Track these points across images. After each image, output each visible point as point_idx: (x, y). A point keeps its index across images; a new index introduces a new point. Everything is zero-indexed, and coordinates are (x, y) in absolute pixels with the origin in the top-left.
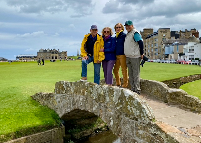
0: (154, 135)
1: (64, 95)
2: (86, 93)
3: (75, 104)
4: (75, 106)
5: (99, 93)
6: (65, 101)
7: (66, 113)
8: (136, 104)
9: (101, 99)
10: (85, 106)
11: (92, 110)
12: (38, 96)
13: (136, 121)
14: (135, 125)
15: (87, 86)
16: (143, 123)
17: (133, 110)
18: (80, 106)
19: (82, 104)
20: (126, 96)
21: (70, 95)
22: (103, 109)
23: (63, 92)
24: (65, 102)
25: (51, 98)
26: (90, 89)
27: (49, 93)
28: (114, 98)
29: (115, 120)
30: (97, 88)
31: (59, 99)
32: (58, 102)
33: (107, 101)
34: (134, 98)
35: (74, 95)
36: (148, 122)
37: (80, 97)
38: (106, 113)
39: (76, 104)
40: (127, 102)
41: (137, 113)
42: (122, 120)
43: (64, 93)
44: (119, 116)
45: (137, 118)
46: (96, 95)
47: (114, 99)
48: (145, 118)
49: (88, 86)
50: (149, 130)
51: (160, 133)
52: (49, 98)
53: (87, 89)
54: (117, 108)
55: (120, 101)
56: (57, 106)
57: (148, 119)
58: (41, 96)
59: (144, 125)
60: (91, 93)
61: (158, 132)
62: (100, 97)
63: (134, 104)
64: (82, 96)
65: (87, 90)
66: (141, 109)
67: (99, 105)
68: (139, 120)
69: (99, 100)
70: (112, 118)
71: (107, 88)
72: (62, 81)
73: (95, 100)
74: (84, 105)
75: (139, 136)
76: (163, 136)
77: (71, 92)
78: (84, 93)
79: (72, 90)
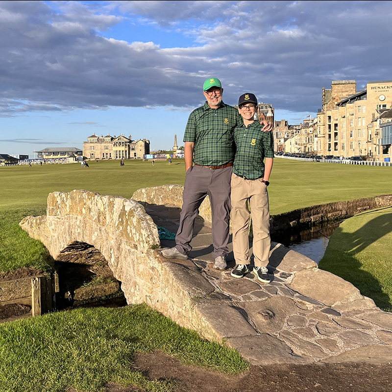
0: (153, 268)
1: (58, 218)
2: (84, 211)
3: (71, 232)
4: (72, 236)
5: (99, 210)
6: (59, 229)
7: (61, 250)
9: (101, 218)
10: (83, 234)
11: (92, 240)
12: (27, 222)
13: (137, 251)
14: (135, 257)
15: (85, 198)
16: (143, 253)
17: (133, 232)
18: (77, 234)
19: (79, 231)
20: (126, 210)
21: (66, 216)
22: (105, 237)
23: (57, 212)
24: (59, 231)
25: (44, 226)
26: (89, 203)
28: (115, 216)
29: (116, 253)
30: (97, 201)
31: (53, 227)
32: (52, 232)
33: (107, 221)
34: (134, 214)
35: (71, 215)
36: (146, 250)
37: (77, 219)
38: (107, 244)
39: (73, 232)
40: (127, 221)
41: (136, 237)
42: (123, 251)
44: (119, 245)
45: (137, 245)
46: (96, 213)
47: (114, 218)
48: (144, 244)
50: (148, 261)
51: (157, 264)
52: (41, 226)
53: (85, 204)
54: (117, 232)
55: (120, 220)
56: (50, 239)
57: (147, 245)
59: (144, 255)
60: (90, 209)
62: (100, 216)
63: (134, 222)
64: (79, 217)
65: (85, 206)
67: (100, 230)
68: (139, 247)
69: (99, 221)
70: (112, 250)
73: (95, 221)
74: (81, 232)
75: (140, 275)
77: (67, 210)
78: (82, 212)
79: (68, 206)
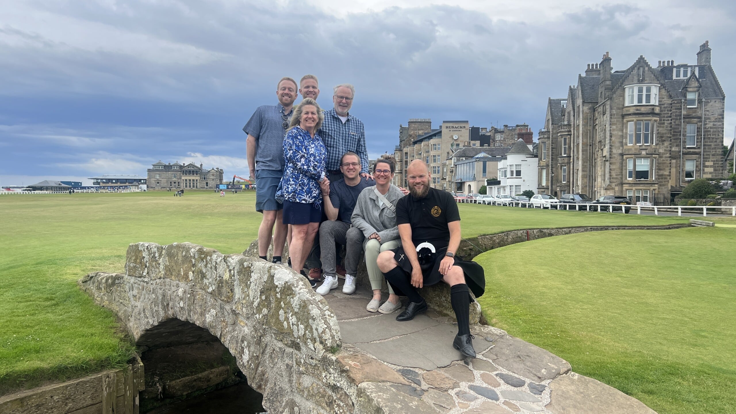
0: (335, 388)
1: (144, 281)
2: (191, 275)
3: (168, 304)
4: (168, 310)
5: (220, 277)
6: (146, 297)
7: (149, 327)
8: (298, 306)
9: (224, 291)
10: (189, 311)
11: (205, 321)
12: (92, 281)
13: (297, 352)
14: (295, 362)
15: (194, 258)
16: (312, 358)
17: (291, 322)
18: (178, 309)
19: (182, 304)
20: (276, 284)
21: (158, 281)
22: (230, 319)
23: (143, 272)
24: (146, 300)
25: (119, 289)
26: (201, 265)
27: (114, 275)
28: (252, 290)
29: (252, 349)
30: (216, 263)
31: (135, 292)
32: (132, 299)
33: (237, 297)
34: (293, 291)
35: (167, 280)
36: (320, 355)
37: (178, 286)
38: (234, 330)
39: (170, 305)
40: (278, 301)
41: (298, 330)
42: (268, 348)
43: (144, 274)
44: (260, 337)
45: (298, 344)
46: (214, 281)
47: (251, 293)
48: (316, 345)
49: (196, 257)
50: (324, 375)
51: (345, 383)
52: (113, 289)
53: (194, 265)
54: (257, 316)
55: (263, 297)
56: (130, 310)
57: (321, 347)
58: (98, 281)
59: (314, 362)
60: (203, 276)
61: (342, 382)
62: (222, 286)
63: (294, 305)
64: (183, 284)
65: (193, 269)
66: (308, 319)
67: (221, 308)
68: (304, 349)
69: (220, 293)
70: (246, 343)
71: (236, 263)
72: (142, 243)
73: (211, 293)
74: (186, 308)
75: (303, 391)
76: (352, 391)
77: (160, 272)
78: (188, 277)
79: (162, 267)
